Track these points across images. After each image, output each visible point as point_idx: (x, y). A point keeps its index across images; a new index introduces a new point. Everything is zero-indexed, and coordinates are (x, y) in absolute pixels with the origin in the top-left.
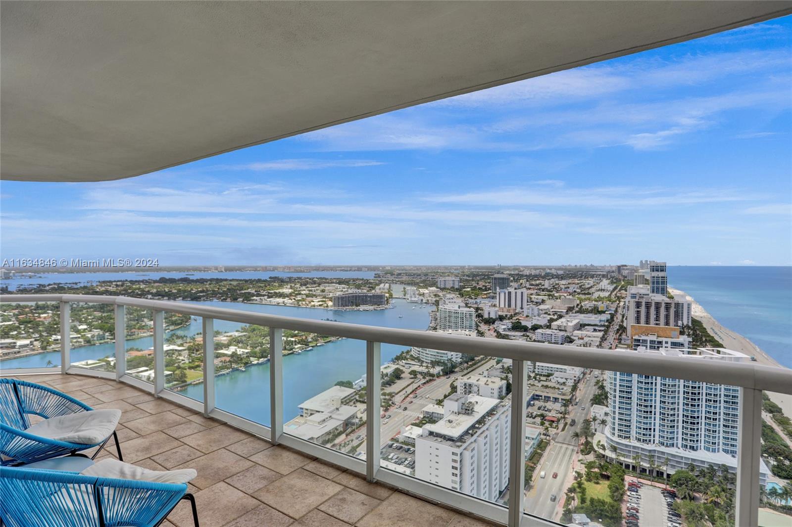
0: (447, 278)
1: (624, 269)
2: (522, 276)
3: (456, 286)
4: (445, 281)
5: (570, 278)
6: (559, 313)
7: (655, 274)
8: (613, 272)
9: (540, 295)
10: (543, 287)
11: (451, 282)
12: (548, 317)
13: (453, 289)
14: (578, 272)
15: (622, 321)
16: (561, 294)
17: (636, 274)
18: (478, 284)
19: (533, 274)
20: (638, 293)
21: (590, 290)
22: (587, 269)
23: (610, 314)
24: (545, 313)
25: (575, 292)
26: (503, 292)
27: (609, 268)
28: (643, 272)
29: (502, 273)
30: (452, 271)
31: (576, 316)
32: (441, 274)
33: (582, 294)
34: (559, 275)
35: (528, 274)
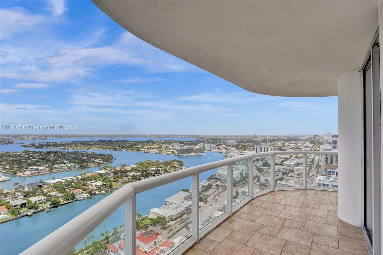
0: (231, 141)
1: (317, 137)
2: (267, 140)
3: (235, 145)
4: (229, 142)
5: (290, 141)
6: (286, 158)
7: (335, 139)
8: (311, 138)
9: (276, 149)
10: (277, 145)
11: (233, 143)
12: (281, 160)
13: (233, 146)
14: (294, 138)
15: (318, 162)
16: (287, 149)
17: (324, 139)
18: (245, 143)
19: (271, 139)
20: (327, 148)
21: (301, 147)
22: (298, 137)
23: (312, 158)
24: (279, 158)
25: (293, 147)
26: (258, 147)
27: (309, 136)
28: (327, 138)
29: (257, 138)
30: (232, 138)
31: (295, 159)
32: (227, 139)
33: (297, 149)
34: (284, 140)
35: (269, 139)
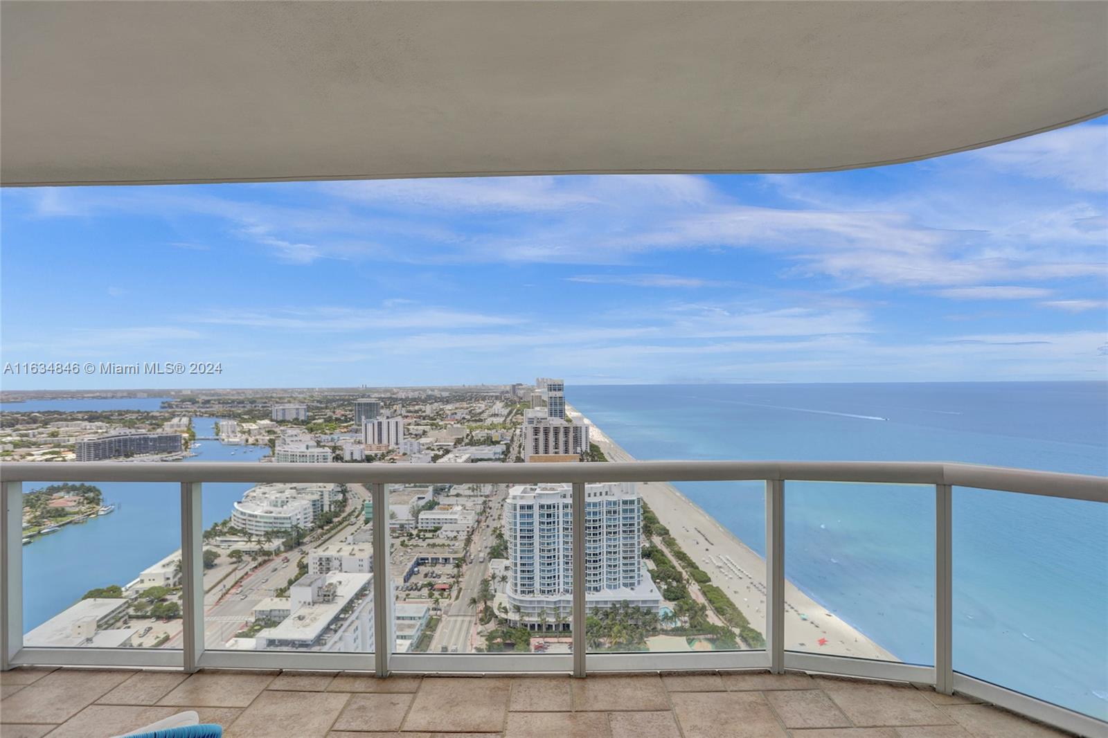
0: (287, 406)
1: (519, 389)
2: (396, 399)
3: (302, 418)
4: (283, 409)
5: (457, 401)
6: (445, 447)
7: (553, 394)
8: (507, 392)
9: (421, 425)
10: (424, 414)
11: (294, 412)
12: (432, 453)
13: (297, 422)
14: (466, 393)
15: (519, 453)
16: (447, 422)
17: (532, 394)
18: (334, 412)
19: (410, 397)
20: (536, 417)
21: (482, 415)
22: (479, 390)
23: (505, 444)
24: (428, 449)
25: (464, 418)
26: (371, 422)
27: (503, 388)
28: (539, 392)
29: (369, 397)
30: (294, 396)
31: (466, 450)
32: (278, 400)
33: (473, 421)
34: (443, 398)
35: (403, 397)
